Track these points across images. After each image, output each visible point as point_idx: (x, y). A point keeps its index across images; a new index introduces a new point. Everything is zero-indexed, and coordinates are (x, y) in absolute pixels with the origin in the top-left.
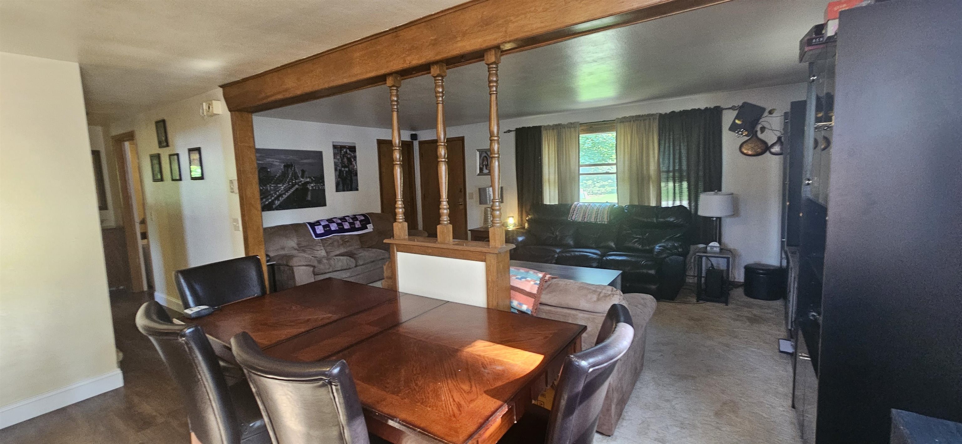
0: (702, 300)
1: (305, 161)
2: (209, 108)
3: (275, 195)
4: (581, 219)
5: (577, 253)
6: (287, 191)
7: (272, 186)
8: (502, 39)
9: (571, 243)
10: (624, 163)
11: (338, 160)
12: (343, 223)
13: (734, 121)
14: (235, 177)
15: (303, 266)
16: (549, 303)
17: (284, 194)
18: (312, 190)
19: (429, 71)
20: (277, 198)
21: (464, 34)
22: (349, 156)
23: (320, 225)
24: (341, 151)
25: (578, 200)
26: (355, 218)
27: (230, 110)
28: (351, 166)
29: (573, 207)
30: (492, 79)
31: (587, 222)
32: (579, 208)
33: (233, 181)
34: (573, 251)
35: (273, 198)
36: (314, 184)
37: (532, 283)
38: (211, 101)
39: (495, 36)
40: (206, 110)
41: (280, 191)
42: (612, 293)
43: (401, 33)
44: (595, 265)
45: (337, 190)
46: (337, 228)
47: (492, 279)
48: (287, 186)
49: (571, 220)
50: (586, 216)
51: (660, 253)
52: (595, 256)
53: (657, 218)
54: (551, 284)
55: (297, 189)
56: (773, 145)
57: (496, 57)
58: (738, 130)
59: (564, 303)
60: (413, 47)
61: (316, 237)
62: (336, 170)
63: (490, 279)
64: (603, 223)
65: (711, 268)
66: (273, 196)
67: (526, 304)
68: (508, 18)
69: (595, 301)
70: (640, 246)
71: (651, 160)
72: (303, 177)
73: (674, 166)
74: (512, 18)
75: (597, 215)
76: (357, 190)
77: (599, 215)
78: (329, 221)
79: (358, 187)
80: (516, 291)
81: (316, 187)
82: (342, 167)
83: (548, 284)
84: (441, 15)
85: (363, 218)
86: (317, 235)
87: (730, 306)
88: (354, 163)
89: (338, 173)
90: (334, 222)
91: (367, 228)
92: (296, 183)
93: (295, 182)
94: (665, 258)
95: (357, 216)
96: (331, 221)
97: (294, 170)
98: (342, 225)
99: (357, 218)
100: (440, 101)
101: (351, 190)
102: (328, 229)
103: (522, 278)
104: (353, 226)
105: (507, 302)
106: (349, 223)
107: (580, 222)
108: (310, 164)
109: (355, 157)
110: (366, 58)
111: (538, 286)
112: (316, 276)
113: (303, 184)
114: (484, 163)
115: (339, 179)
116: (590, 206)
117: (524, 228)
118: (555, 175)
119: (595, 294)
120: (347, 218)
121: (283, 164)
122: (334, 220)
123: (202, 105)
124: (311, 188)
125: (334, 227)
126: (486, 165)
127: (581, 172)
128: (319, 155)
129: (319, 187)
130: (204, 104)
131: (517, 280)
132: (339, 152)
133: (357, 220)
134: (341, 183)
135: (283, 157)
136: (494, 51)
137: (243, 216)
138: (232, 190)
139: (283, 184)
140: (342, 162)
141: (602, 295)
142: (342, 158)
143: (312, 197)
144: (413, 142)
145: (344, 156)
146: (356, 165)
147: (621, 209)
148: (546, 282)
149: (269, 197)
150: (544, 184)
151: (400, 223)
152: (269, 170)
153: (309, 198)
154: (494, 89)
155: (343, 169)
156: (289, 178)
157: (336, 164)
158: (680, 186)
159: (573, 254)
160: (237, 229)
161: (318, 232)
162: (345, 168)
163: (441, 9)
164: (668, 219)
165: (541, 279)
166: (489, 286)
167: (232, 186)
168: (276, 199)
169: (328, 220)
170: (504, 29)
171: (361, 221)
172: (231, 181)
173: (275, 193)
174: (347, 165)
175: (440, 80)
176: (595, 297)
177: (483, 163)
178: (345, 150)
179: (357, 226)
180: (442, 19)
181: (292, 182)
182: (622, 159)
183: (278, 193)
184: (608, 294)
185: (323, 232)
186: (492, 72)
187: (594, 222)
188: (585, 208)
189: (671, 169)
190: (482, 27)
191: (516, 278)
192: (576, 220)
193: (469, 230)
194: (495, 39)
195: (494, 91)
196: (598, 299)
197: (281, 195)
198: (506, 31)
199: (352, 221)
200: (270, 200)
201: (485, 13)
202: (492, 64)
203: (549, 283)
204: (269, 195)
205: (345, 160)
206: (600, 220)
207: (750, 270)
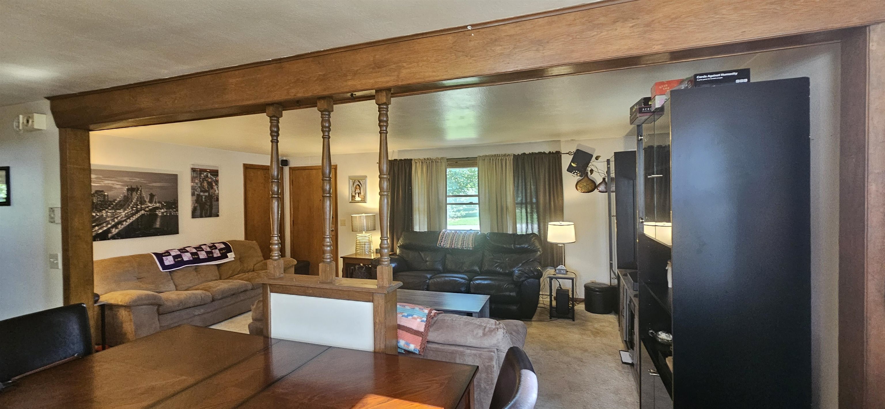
0: (554, 317)
1: (154, 184)
2: (28, 121)
3: (112, 222)
4: (449, 245)
5: (446, 279)
6: (129, 218)
7: (109, 212)
8: (394, 83)
9: (441, 268)
10: (485, 195)
11: (197, 184)
12: (199, 252)
13: (571, 164)
14: (57, 204)
15: (144, 305)
16: (436, 341)
17: (125, 221)
18: (161, 216)
19: (316, 105)
20: (115, 226)
21: (355, 73)
22: (210, 180)
23: (170, 255)
24: (200, 174)
25: (446, 228)
26: (213, 246)
27: (58, 125)
28: (211, 191)
29: (441, 234)
30: (382, 118)
31: (454, 249)
32: (447, 235)
33: (55, 209)
34: (443, 277)
35: (109, 226)
36: (165, 210)
37: (419, 320)
38: (33, 113)
39: (388, 79)
40: (23, 123)
41: (119, 218)
42: (496, 327)
43: (286, 65)
44: (463, 289)
45: (194, 216)
46: (191, 259)
47: (379, 321)
48: (130, 212)
49: (440, 247)
50: (454, 243)
51: (519, 277)
52: (463, 281)
53: (515, 244)
54: (437, 320)
55: (143, 215)
56: (600, 184)
57: (387, 98)
58: (574, 171)
59: (451, 341)
60: (298, 80)
61: (163, 270)
62: (193, 194)
63: (377, 321)
64: (469, 249)
65: (559, 288)
66: (110, 224)
67: (413, 344)
68: (400, 64)
69: (481, 337)
70: (501, 270)
71: (508, 193)
72: (151, 202)
73: (526, 199)
74: (405, 64)
75: (463, 242)
76: (218, 216)
77: (465, 242)
78: (181, 251)
79: (219, 212)
80: (403, 330)
81: (167, 214)
82: (201, 191)
83: (434, 321)
84: (330, 52)
85: (223, 246)
86: (165, 267)
87: (576, 322)
88: (215, 187)
89: (195, 198)
90: (187, 252)
91: (227, 257)
92: (141, 209)
93: (141, 207)
94: (524, 281)
95: (215, 244)
96: (184, 251)
97: (141, 194)
98: (197, 254)
99: (215, 246)
100: (327, 136)
101: (210, 216)
102: (179, 259)
103: (408, 315)
104: (211, 255)
105: (394, 342)
106: (206, 252)
107: (447, 249)
108: (161, 188)
109: (217, 182)
110: (243, 85)
111: (425, 324)
112: (160, 316)
113: (150, 210)
114: (357, 191)
115: (196, 205)
116: (456, 233)
117: (395, 254)
118: (424, 205)
119: (480, 329)
120: (203, 247)
121: (127, 188)
122: (187, 249)
123: (18, 117)
124: (160, 214)
125: (187, 257)
126: (358, 193)
127: (448, 202)
128: (173, 179)
129: (170, 213)
130: (21, 117)
131: (404, 318)
132: (198, 176)
133: (216, 248)
134: (198, 208)
135: (126, 179)
136: (385, 93)
137: (65, 250)
138: (52, 220)
139: (125, 210)
140: (202, 187)
141: (487, 330)
142: (202, 182)
143: (161, 224)
144: (283, 168)
145: (204, 179)
146: (218, 190)
147: (484, 236)
148: (432, 318)
149: (104, 225)
150: (414, 213)
151: (276, 260)
152: (106, 194)
153: (158, 225)
154: (384, 128)
155: (202, 194)
156: (133, 203)
157: (193, 189)
158: (531, 216)
159: (443, 279)
160: (54, 266)
161: (167, 263)
162: (204, 192)
163: (331, 47)
164: (523, 246)
165: (427, 316)
166: (377, 328)
167: (52, 216)
168: (112, 227)
169: (179, 250)
170: (396, 73)
171: (220, 250)
172: (52, 209)
173: (113, 220)
174: (207, 189)
175: (327, 114)
176: (480, 332)
177: (355, 191)
178: (205, 174)
179: (215, 256)
180: (332, 56)
181: (137, 207)
182: (483, 192)
183: (116, 220)
184: (492, 329)
185: (172, 262)
186: (382, 112)
187: (461, 248)
188: (452, 236)
189: (524, 201)
190: (373, 68)
191: (403, 316)
192: (444, 246)
193: (341, 257)
194: (388, 82)
195: (383, 130)
196: (484, 334)
197: (120, 223)
198: (398, 76)
199: (210, 250)
200: (105, 228)
201: (377, 56)
202: (383, 104)
203: (435, 319)
204: (105, 222)
205: (205, 184)
206: (466, 246)
207: (588, 289)
